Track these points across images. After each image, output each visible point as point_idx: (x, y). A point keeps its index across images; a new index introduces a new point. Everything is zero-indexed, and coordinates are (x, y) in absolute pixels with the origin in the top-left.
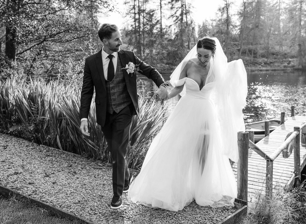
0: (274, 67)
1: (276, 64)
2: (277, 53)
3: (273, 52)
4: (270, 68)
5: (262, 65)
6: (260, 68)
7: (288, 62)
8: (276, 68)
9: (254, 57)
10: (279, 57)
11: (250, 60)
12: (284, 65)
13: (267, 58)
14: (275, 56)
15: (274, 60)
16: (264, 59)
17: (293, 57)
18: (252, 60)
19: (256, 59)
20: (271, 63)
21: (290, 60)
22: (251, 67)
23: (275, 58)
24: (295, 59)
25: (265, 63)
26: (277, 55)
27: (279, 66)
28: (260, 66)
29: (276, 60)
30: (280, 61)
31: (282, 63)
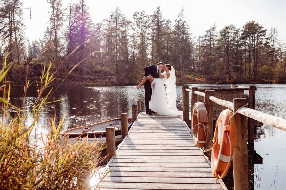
0: (98, 83)
1: (99, 80)
2: (99, 71)
3: (96, 70)
4: (94, 83)
5: (88, 80)
6: (86, 83)
7: (108, 79)
8: (99, 84)
9: (80, 74)
10: (101, 74)
11: (78, 77)
12: (106, 81)
13: (91, 75)
14: (97, 73)
15: (97, 77)
16: (89, 75)
17: (111, 75)
18: (79, 77)
19: (82, 76)
20: (95, 79)
21: (110, 77)
22: (78, 82)
23: (98, 76)
24: (113, 77)
25: (90, 80)
26: (99, 73)
27: (101, 82)
28: (86, 82)
29: (98, 77)
30: (102, 78)
31: (103, 79)
